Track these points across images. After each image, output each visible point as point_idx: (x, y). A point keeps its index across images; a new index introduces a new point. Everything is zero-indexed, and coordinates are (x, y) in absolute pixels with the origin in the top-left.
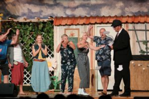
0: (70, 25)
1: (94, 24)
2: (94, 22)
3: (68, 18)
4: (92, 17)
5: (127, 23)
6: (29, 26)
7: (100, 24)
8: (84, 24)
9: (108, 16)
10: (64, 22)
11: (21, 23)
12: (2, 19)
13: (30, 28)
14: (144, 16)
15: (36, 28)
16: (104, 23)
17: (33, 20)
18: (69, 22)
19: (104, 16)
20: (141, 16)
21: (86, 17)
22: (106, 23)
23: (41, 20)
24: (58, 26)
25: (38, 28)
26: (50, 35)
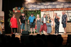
0: (46, 11)
1: (54, 11)
2: (54, 10)
3: (45, 9)
4: (53, 8)
5: (65, 10)
7: (56, 11)
8: (51, 11)
9: (59, 8)
10: (44, 10)
11: (30, 11)
12: (24, 10)
13: (33, 13)
15: (35, 12)
17: (34, 10)
19: (57, 8)
20: (69, 8)
21: (51, 9)
22: (58, 10)
23: (37, 10)
24: (42, 11)
26: (40, 14)
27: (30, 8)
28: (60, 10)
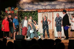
0: (44, 12)
1: (54, 12)
2: (53, 11)
3: (43, 9)
4: (53, 9)
6: (28, 13)
8: (50, 12)
9: (59, 8)
10: (42, 11)
11: (25, 12)
12: (18, 10)
13: (29, 14)
14: (73, 9)
15: (31, 13)
16: (57, 11)
17: (30, 11)
18: (44, 11)
19: (57, 9)
20: (72, 9)
21: (50, 9)
23: (33, 10)
24: (39, 12)
25: (32, 13)
26: (37, 16)
27: (25, 8)
28: (60, 10)
